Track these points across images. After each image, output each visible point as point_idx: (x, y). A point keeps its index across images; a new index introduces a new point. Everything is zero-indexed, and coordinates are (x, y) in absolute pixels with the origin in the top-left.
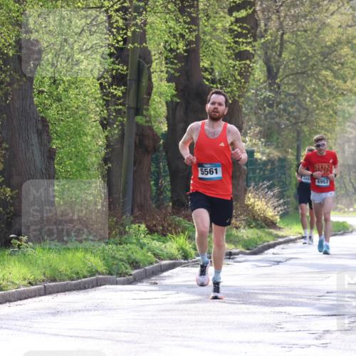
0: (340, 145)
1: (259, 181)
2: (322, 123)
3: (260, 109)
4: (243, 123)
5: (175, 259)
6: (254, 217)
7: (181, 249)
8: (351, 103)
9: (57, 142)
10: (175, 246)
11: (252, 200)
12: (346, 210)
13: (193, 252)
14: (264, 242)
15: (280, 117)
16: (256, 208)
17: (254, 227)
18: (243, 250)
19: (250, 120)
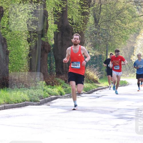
0: (123, 50)
1: (91, 64)
2: (116, 41)
3: (92, 35)
4: (85, 41)
5: (57, 95)
6: (89, 78)
7: (60, 91)
8: (128, 33)
9: (10, 48)
10: (57, 90)
11: (88, 72)
12: (126, 76)
13: (64, 93)
14: (93, 89)
15: (100, 38)
16: (90, 75)
17: (89, 82)
18: (84, 92)
19: (87, 39)
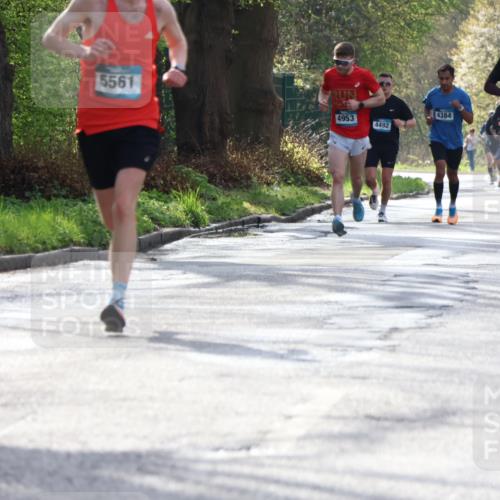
0: (413, 71)
1: (299, 119)
2: (389, 39)
3: (303, 17)
4: (278, 35)
5: (182, 226)
6: (292, 169)
7: (190, 212)
8: (430, 11)
9: (16, 56)
10: (181, 207)
11: (290, 145)
12: (420, 162)
13: (207, 217)
14: (306, 205)
15: (332, 28)
16: (296, 156)
17: (293, 183)
18: (277, 215)
19: (289, 31)
